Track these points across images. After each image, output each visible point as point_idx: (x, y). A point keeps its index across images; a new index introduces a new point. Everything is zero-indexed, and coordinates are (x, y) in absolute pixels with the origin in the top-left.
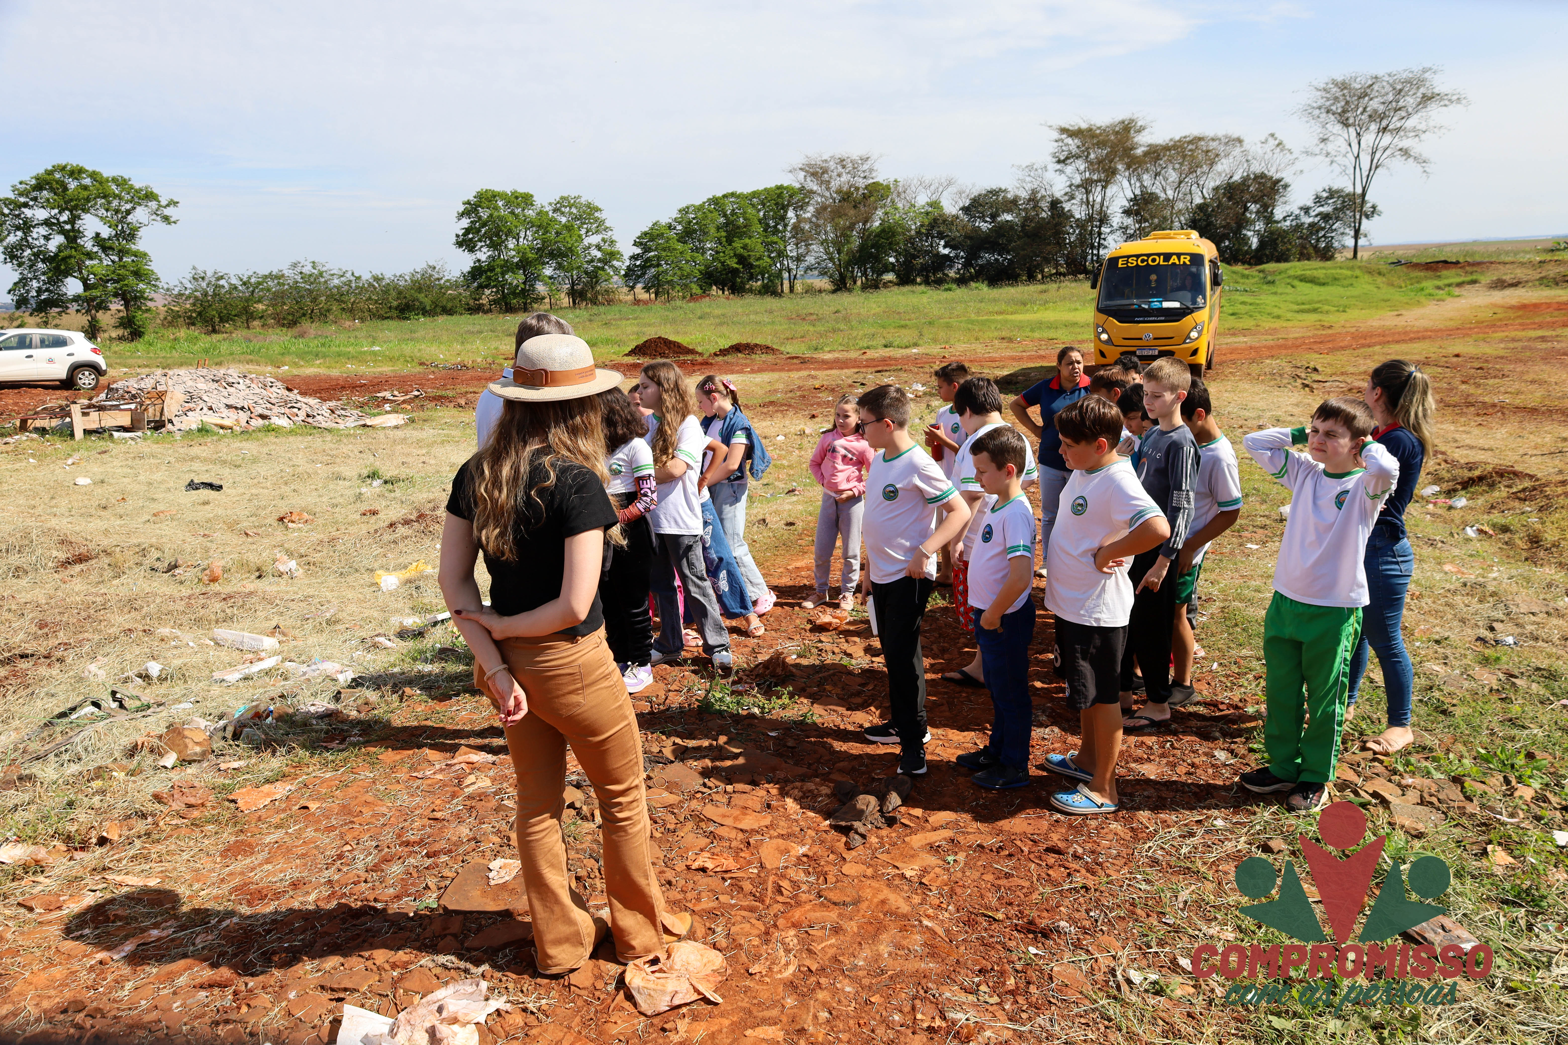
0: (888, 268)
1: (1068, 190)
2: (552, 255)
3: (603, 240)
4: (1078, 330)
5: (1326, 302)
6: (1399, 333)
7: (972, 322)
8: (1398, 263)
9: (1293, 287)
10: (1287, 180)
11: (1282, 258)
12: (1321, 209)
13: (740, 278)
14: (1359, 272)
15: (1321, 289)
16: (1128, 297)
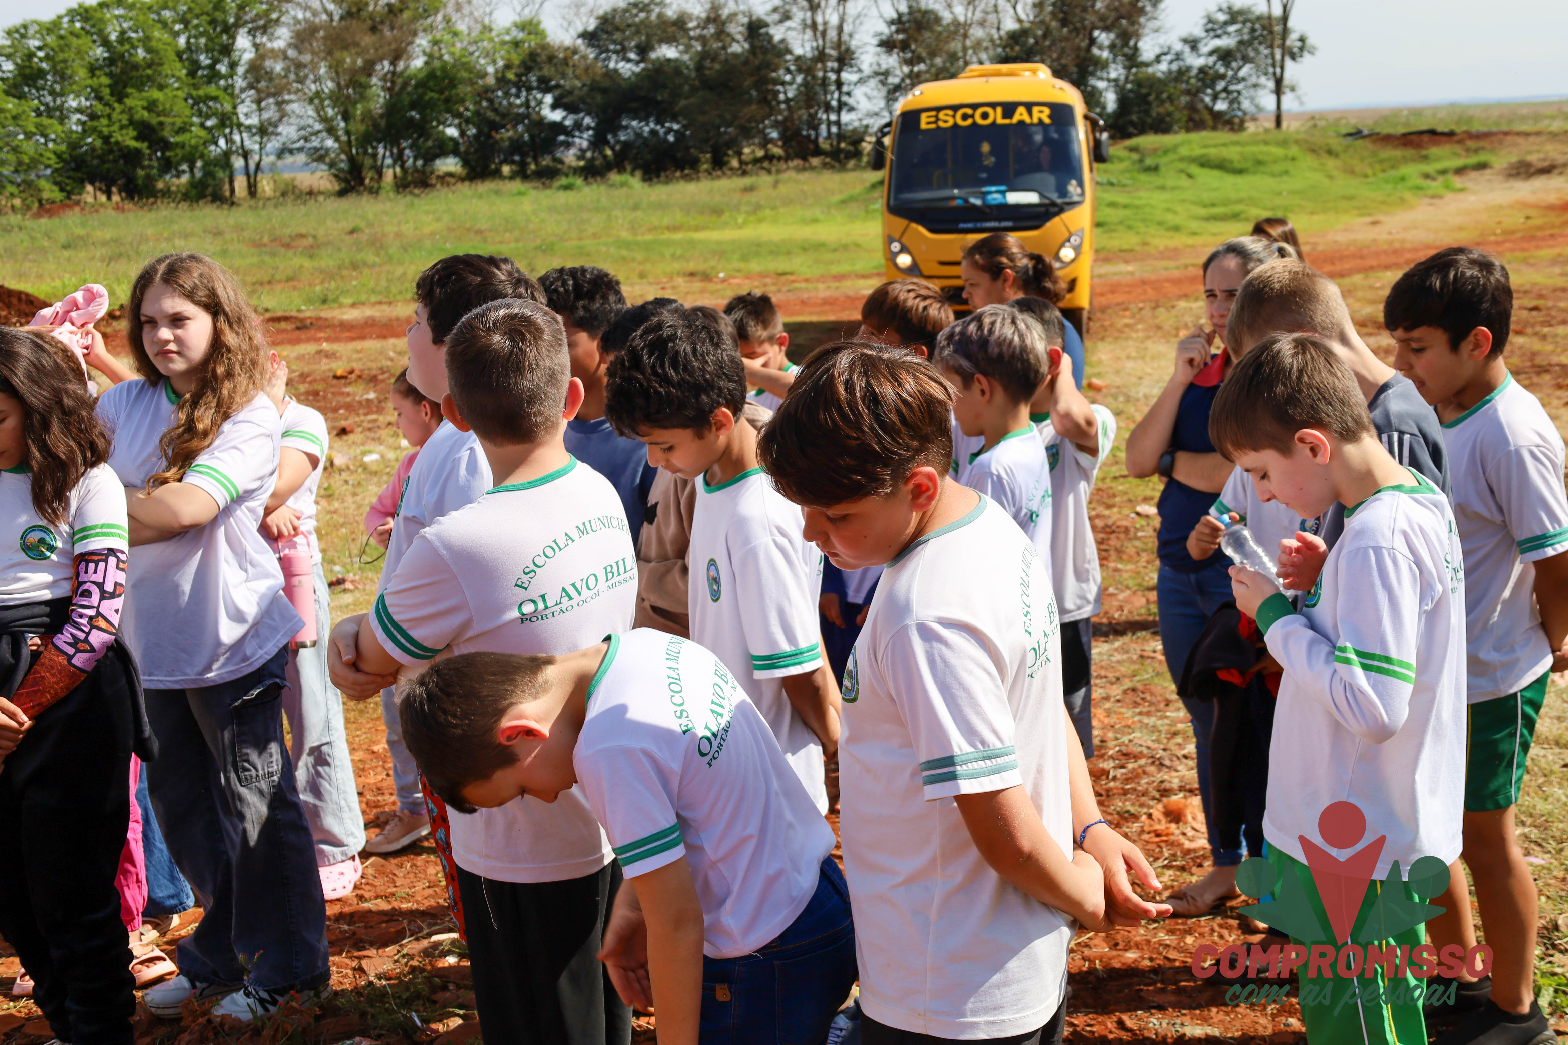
0: (445, 148)
4: (830, 256)
5: (1252, 201)
6: (1385, 252)
7: (627, 245)
8: (1357, 134)
9: (1190, 176)
11: (1162, 126)
12: (1217, 42)
13: (143, 168)
14: (1294, 151)
15: (1239, 180)
16: (943, 185)
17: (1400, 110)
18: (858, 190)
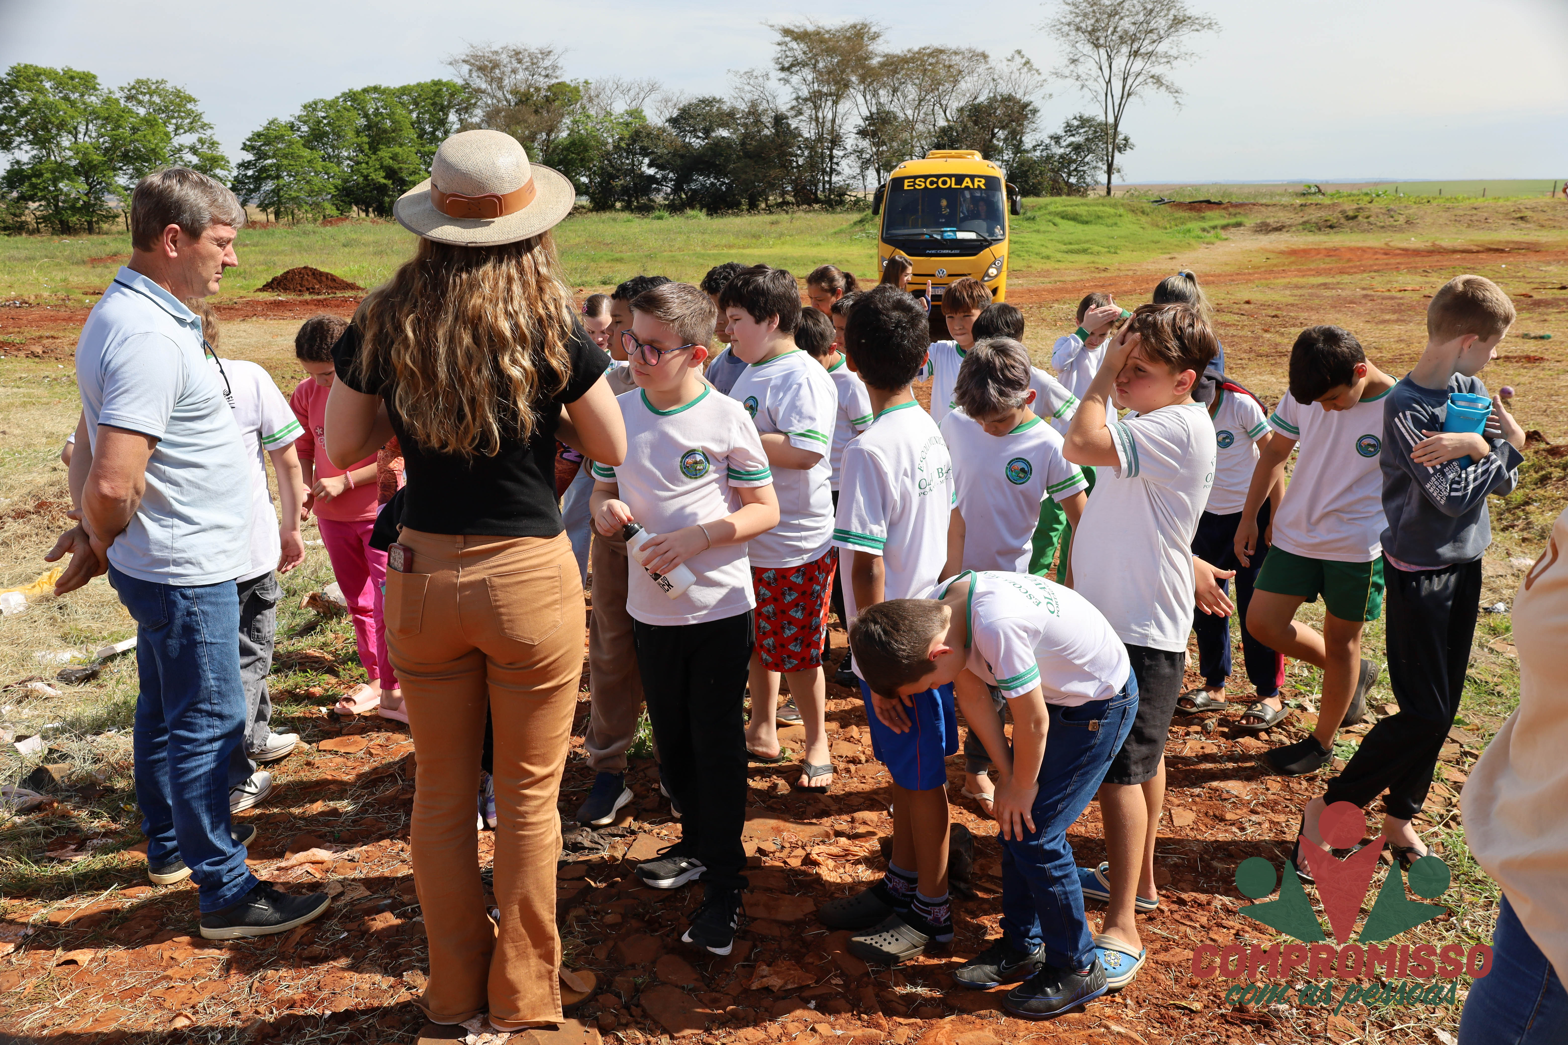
1: (794, 103)
2: (126, 158)
3: (200, 140)
5: (1095, 242)
7: (702, 256)
8: (1161, 201)
9: (1055, 224)
10: (1037, 104)
11: (1037, 192)
12: (1072, 139)
13: (389, 196)
14: (1121, 211)
15: (1085, 227)
16: (915, 226)
17: (1187, 186)
18: (845, 226)
